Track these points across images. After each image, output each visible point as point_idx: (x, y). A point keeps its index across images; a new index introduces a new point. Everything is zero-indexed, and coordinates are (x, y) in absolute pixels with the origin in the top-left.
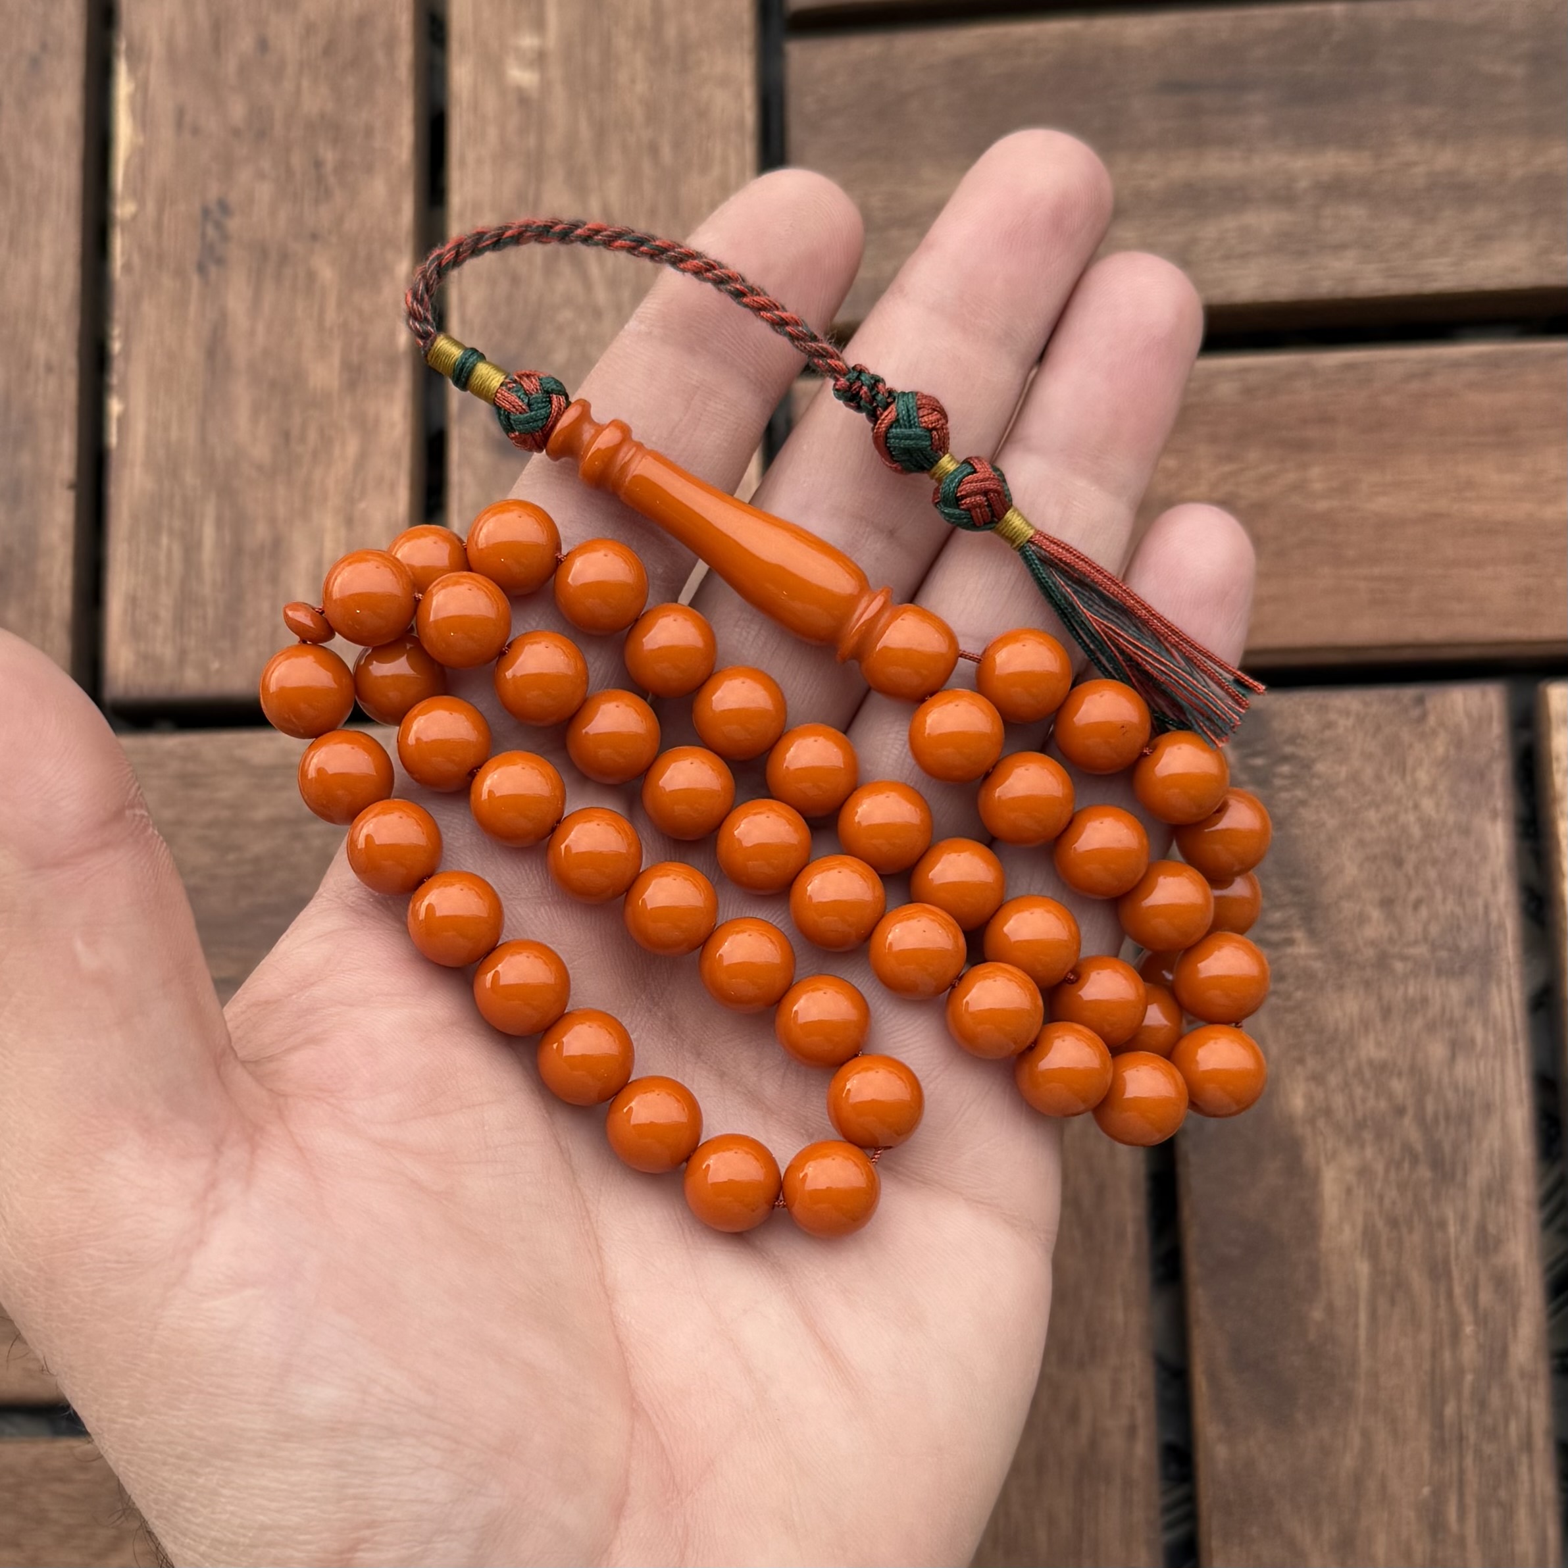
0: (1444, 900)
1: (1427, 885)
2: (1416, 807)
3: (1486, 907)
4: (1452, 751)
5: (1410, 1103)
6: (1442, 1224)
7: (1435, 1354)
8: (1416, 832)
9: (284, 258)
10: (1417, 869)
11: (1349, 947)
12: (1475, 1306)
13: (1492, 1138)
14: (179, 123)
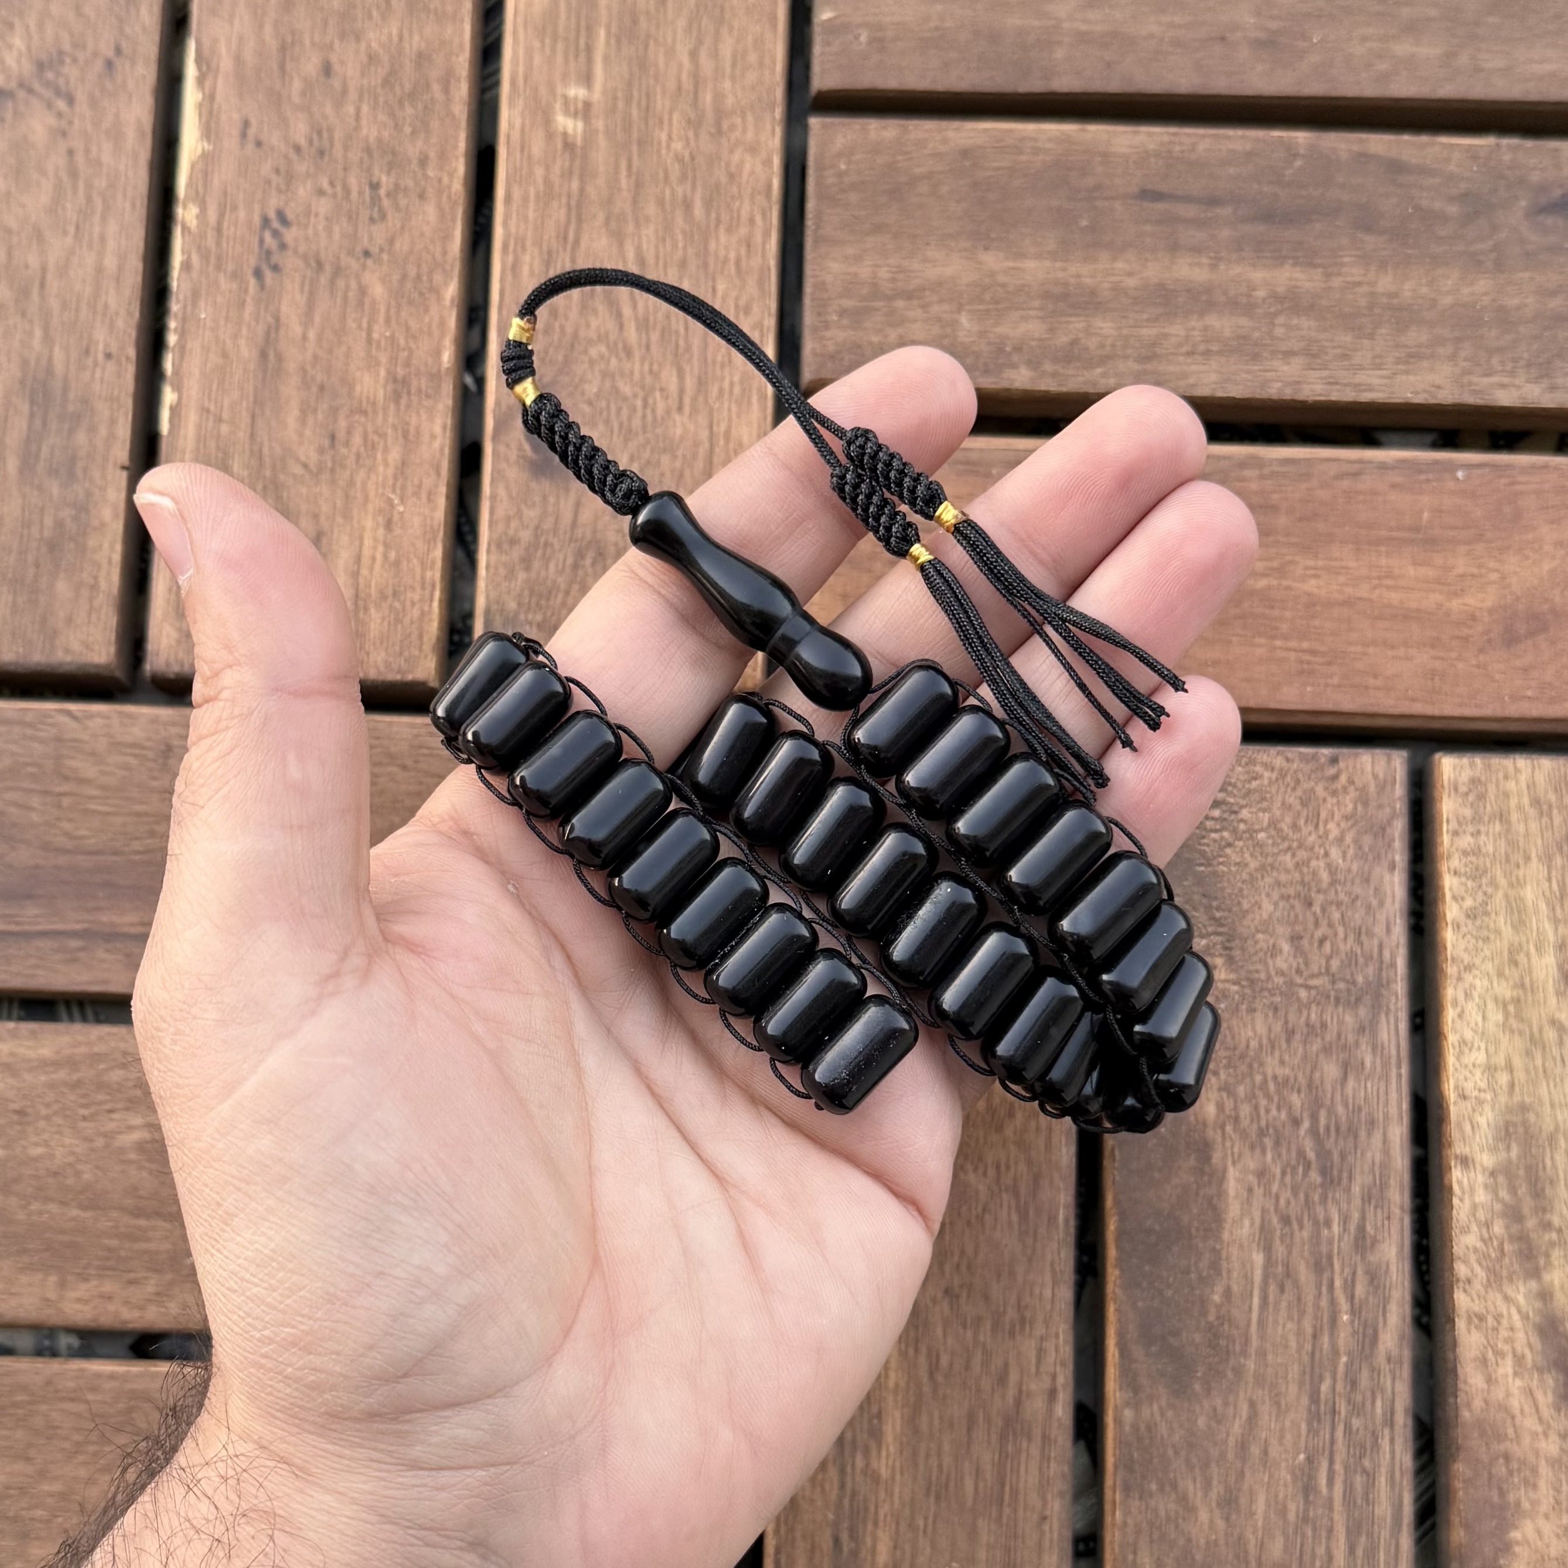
0: (1346, 938)
1: (1330, 925)
2: (1327, 854)
3: (1381, 947)
4: (1360, 808)
5: (1305, 1115)
6: (1328, 1223)
7: (1315, 1336)
8: (1325, 876)
9: (338, 271)
10: (1324, 910)
11: (1263, 976)
12: (1352, 1297)
13: (1374, 1151)
14: (244, 135)
